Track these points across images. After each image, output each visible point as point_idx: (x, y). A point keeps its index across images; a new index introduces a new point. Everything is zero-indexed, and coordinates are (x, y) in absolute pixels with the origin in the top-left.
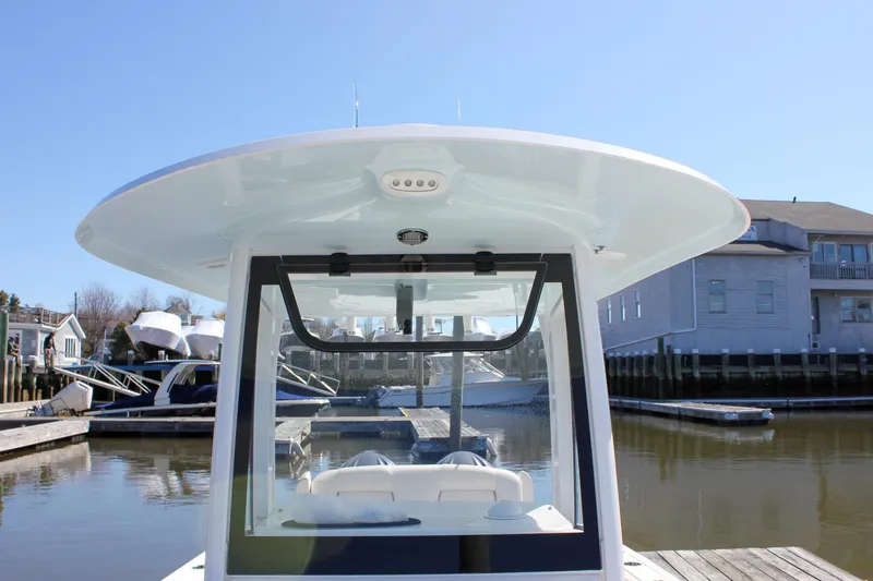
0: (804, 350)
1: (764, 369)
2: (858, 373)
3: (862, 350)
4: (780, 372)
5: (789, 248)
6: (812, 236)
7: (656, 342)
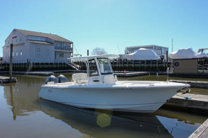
0: (54, 62)
1: (47, 66)
2: (62, 66)
3: (63, 62)
4: (50, 66)
5: (51, 43)
6: (55, 41)
7: (27, 60)
